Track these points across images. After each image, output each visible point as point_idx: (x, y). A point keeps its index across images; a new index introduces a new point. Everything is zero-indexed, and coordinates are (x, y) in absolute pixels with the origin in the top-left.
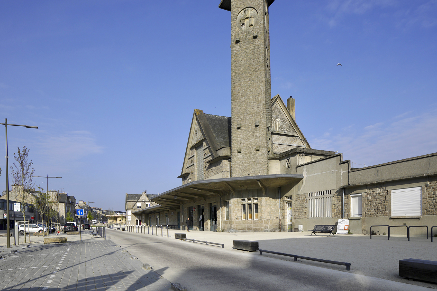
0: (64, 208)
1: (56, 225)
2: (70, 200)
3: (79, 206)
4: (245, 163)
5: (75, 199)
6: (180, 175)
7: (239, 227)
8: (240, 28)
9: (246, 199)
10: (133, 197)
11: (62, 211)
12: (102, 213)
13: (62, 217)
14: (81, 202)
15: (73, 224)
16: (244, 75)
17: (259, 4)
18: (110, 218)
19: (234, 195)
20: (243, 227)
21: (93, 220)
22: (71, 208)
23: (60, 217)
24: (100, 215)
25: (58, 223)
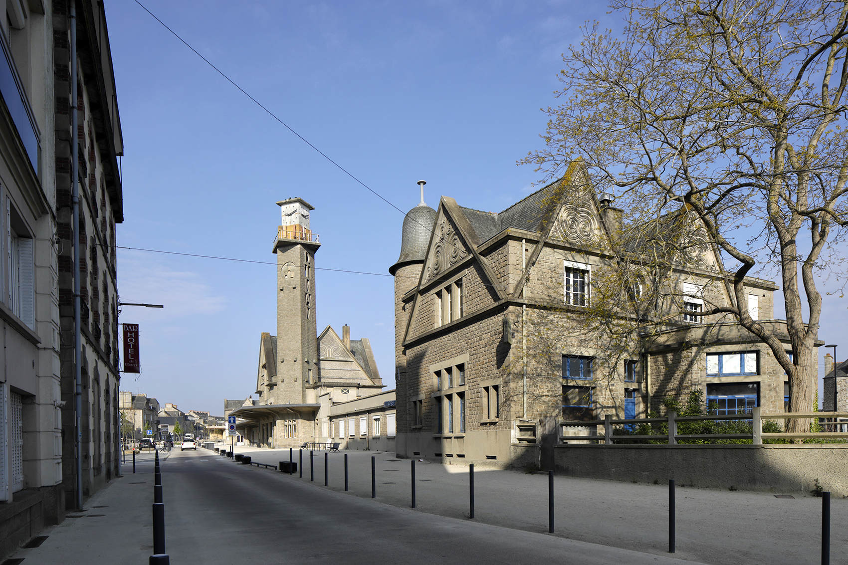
0: (141, 417)
1: (131, 441)
2: (150, 405)
3: (165, 412)
4: (287, 391)
5: (158, 403)
6: (256, 391)
7: (282, 444)
8: (283, 278)
9: (287, 420)
10: (234, 404)
11: (139, 421)
12: (204, 422)
13: (139, 430)
14: (169, 406)
15: (149, 441)
16: (286, 318)
17: (297, 261)
18: (212, 431)
19: (279, 417)
20: (285, 444)
21: (187, 434)
22: (151, 416)
23: (136, 430)
24: (201, 426)
25: (133, 439)
